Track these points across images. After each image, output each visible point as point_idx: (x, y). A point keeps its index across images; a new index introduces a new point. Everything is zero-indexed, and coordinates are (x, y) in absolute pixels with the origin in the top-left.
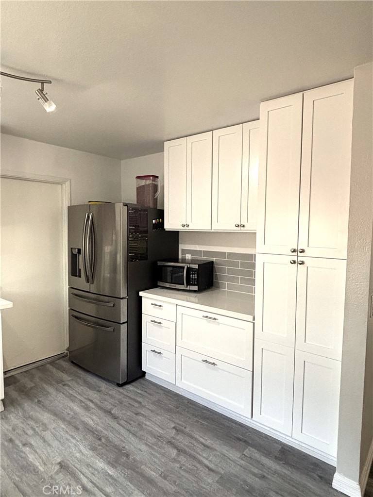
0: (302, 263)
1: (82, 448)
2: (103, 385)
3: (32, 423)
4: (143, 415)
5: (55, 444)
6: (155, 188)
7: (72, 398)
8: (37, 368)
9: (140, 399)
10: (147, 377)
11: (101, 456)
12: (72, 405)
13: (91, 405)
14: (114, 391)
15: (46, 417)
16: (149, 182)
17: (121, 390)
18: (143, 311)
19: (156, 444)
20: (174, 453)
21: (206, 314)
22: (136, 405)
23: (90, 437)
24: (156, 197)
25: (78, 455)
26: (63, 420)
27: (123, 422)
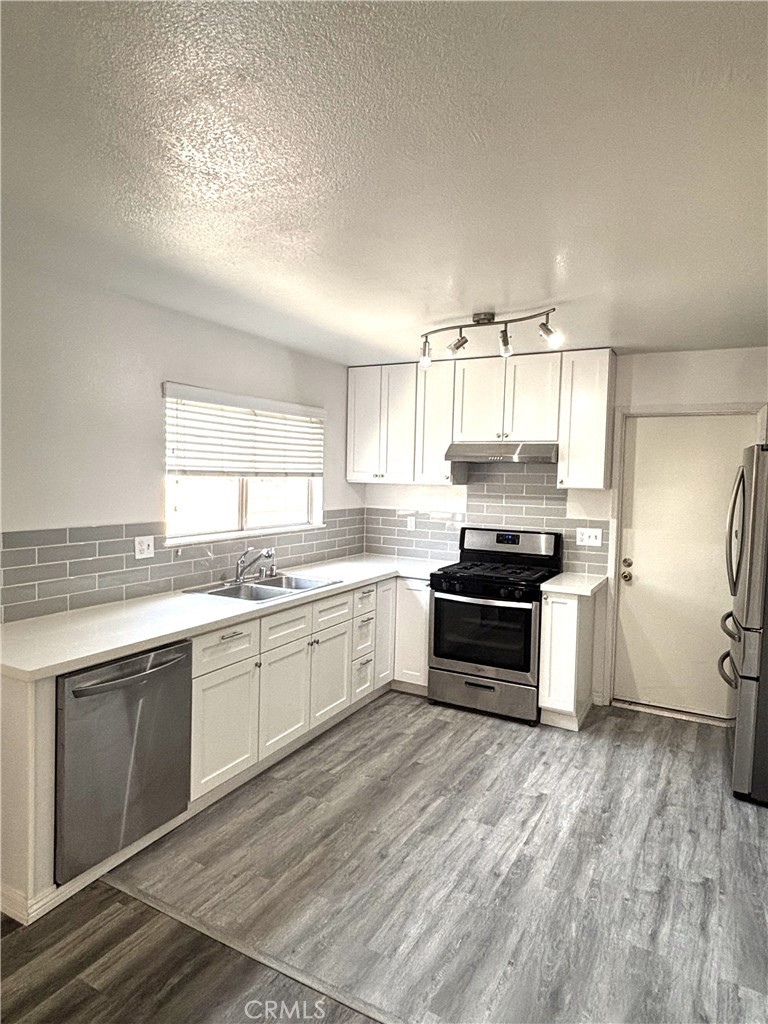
1: (577, 802)
5: (566, 782)
7: (655, 765)
11: (579, 820)
12: (642, 769)
13: (660, 786)
15: (599, 761)
19: (648, 866)
20: (650, 887)
22: (713, 826)
23: (600, 803)
25: (564, 804)
26: (607, 774)
27: (657, 822)
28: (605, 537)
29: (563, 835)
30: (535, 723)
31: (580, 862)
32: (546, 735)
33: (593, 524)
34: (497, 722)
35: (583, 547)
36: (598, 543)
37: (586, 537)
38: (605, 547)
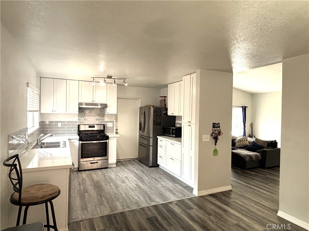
0: (190, 125)
1: (132, 176)
2: (145, 166)
3: (122, 170)
4: (152, 173)
5: (126, 174)
6: (165, 100)
7: (134, 167)
8: (128, 160)
9: (153, 171)
10: (159, 167)
11: (135, 177)
12: (133, 168)
13: (139, 170)
14: (147, 168)
15: (126, 169)
16: (163, 98)
17: (150, 168)
18: (158, 143)
19: (151, 178)
20: (154, 180)
21: (172, 143)
22: (151, 171)
23: (135, 174)
24: (165, 103)
25: (130, 176)
26: (130, 171)
27: (145, 174)
28: (113, 124)
29: (136, 180)
30: (107, 168)
31: (143, 182)
32: (112, 169)
33: (111, 122)
34: (100, 170)
35: (109, 127)
36: (112, 126)
37: (109, 125)
38: (113, 127)
